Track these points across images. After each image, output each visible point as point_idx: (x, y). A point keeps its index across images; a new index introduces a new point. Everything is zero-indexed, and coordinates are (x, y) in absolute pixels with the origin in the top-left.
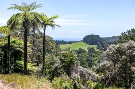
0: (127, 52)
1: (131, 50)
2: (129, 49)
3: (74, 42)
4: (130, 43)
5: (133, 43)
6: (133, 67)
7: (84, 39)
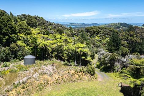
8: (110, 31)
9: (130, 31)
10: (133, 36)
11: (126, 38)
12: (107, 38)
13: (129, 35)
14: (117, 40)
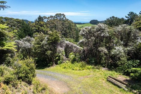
0: (96, 34)
1: (99, 32)
2: (98, 31)
3: (86, 23)
4: (99, 26)
5: (101, 26)
6: (101, 48)
7: (90, 22)
8: (17, 22)
9: (40, 21)
10: (44, 27)
11: (37, 28)
12: (14, 31)
13: (39, 25)
14: (29, 31)
